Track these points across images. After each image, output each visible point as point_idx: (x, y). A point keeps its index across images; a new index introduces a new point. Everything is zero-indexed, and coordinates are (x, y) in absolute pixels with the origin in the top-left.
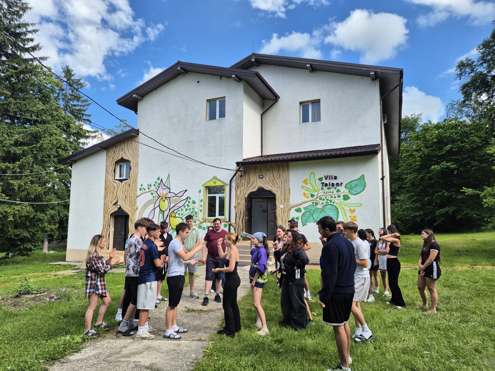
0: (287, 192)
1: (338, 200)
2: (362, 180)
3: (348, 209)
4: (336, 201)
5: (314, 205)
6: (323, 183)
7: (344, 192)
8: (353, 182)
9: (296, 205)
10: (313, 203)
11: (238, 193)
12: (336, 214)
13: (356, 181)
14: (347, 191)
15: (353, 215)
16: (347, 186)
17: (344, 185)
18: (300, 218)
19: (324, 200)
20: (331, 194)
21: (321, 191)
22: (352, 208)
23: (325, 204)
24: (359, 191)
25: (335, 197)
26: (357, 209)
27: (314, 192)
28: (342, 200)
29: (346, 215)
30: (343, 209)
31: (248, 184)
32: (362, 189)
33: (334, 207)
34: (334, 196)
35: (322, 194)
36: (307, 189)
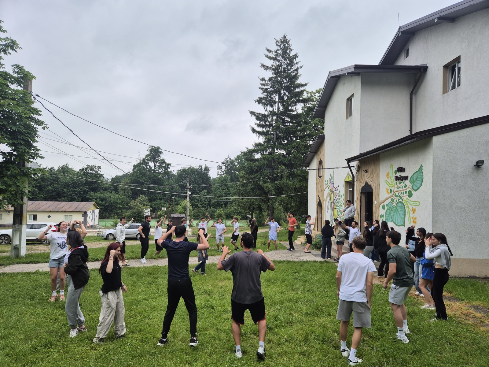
0: (378, 188)
1: (405, 196)
2: (421, 172)
3: (411, 209)
4: (405, 198)
5: (391, 202)
6: (396, 177)
7: (409, 188)
8: (415, 175)
9: (382, 202)
10: (391, 199)
11: (357, 188)
12: (404, 213)
13: (417, 173)
14: (411, 187)
15: (414, 216)
16: (411, 179)
17: (409, 178)
18: (384, 215)
19: (397, 196)
20: (401, 189)
21: (396, 186)
22: (414, 207)
23: (398, 201)
24: (418, 186)
25: (404, 194)
26: (417, 208)
27: (392, 187)
28: (407, 197)
29: (410, 216)
30: (409, 208)
31: (361, 179)
32: (420, 183)
33: (403, 206)
34: (403, 192)
35: (396, 190)
36: (388, 184)
